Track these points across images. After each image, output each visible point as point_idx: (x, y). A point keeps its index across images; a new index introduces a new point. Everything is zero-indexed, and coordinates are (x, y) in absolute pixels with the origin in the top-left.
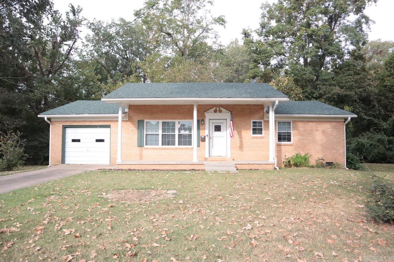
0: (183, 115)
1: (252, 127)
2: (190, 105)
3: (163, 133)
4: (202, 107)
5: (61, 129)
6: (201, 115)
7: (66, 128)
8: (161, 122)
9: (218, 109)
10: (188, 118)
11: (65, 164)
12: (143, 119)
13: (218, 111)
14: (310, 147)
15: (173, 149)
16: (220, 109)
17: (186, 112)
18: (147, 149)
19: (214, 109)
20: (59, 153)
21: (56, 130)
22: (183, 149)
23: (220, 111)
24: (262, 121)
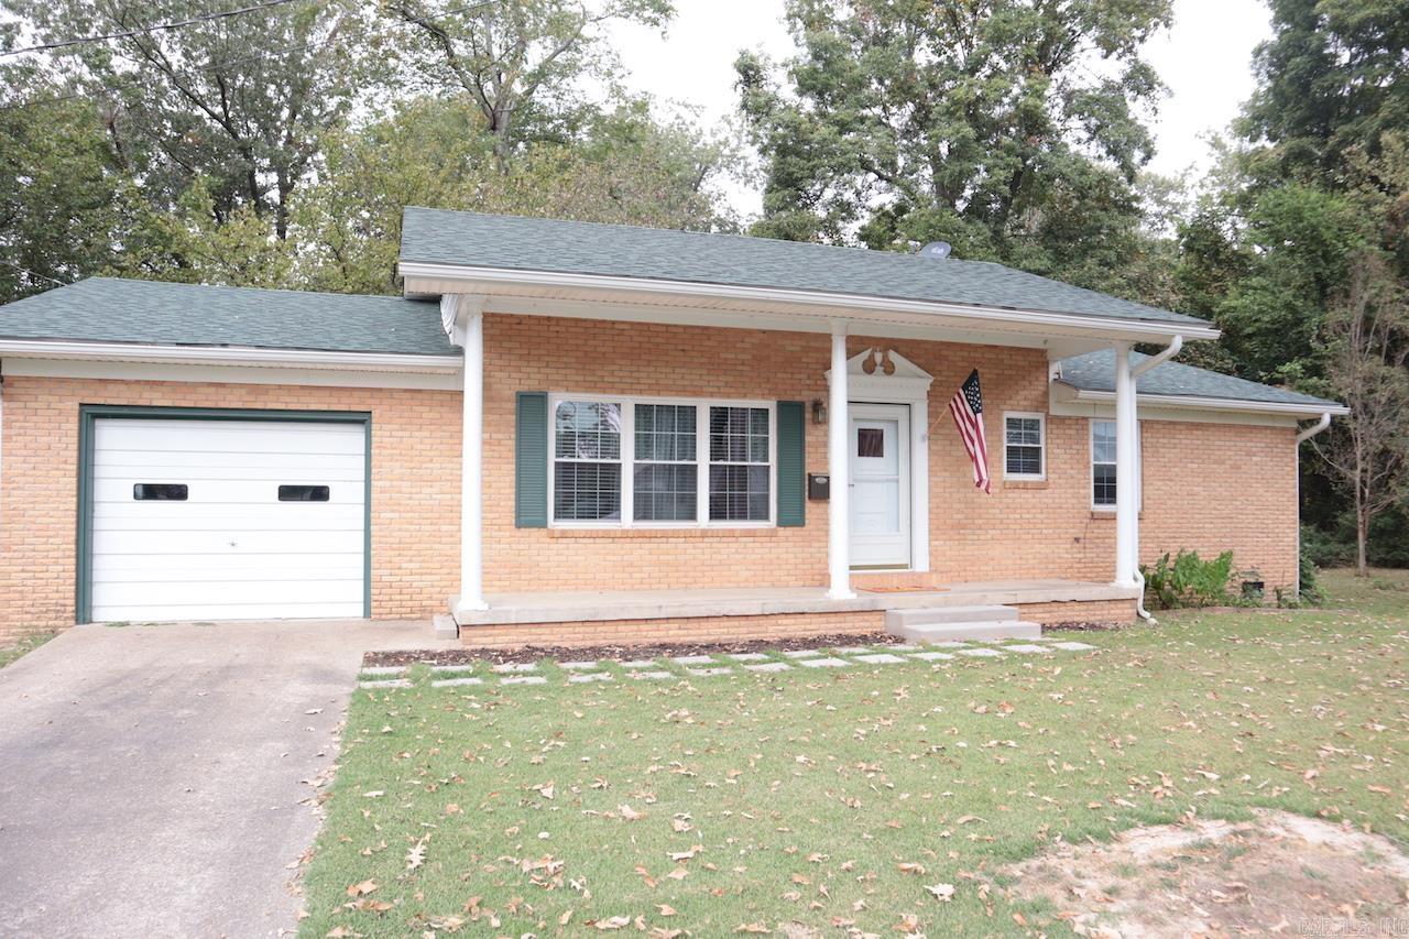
0: (731, 379)
1: (1005, 444)
2: (764, 332)
3: (638, 462)
4: (812, 344)
5: (72, 426)
6: (808, 382)
7: (99, 423)
8: (629, 403)
9: (879, 357)
10: (757, 391)
11: (91, 622)
12: (543, 387)
13: (879, 369)
14: (1196, 526)
15: (687, 535)
16: (885, 358)
17: (743, 364)
18: (564, 535)
19: (865, 355)
20: (57, 564)
21: (36, 428)
22: (731, 534)
23: (889, 369)
24: (1040, 416)
